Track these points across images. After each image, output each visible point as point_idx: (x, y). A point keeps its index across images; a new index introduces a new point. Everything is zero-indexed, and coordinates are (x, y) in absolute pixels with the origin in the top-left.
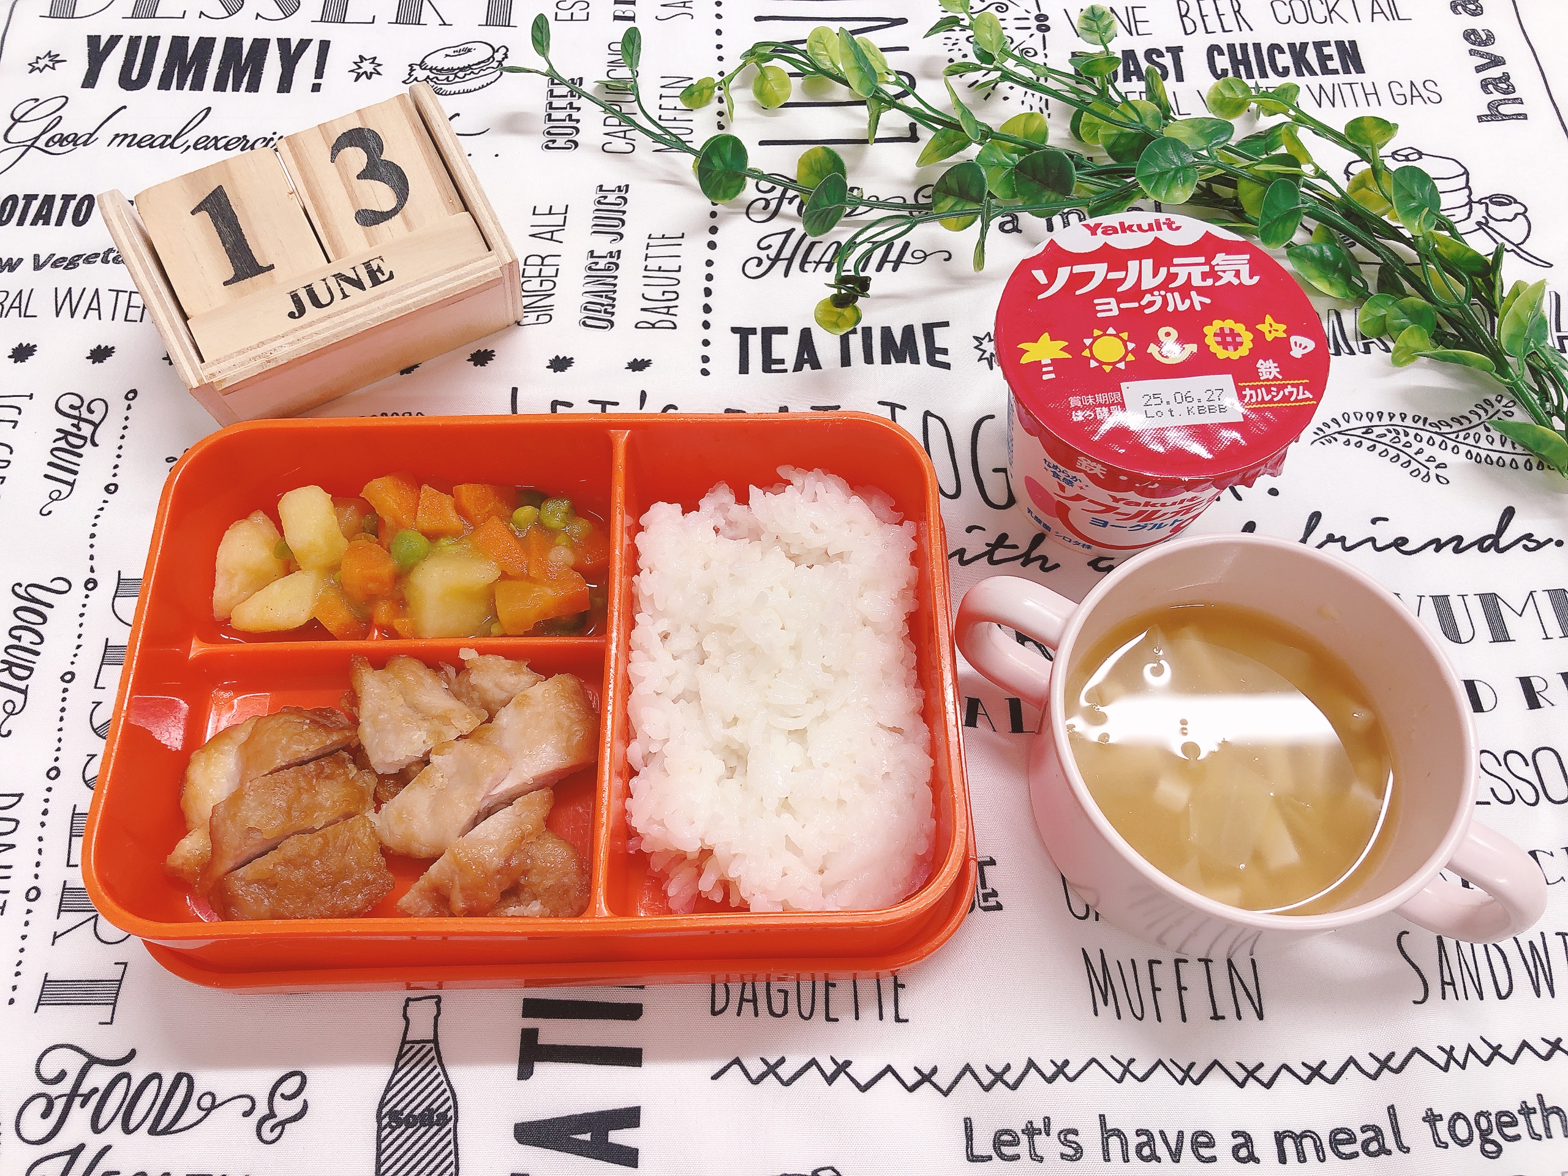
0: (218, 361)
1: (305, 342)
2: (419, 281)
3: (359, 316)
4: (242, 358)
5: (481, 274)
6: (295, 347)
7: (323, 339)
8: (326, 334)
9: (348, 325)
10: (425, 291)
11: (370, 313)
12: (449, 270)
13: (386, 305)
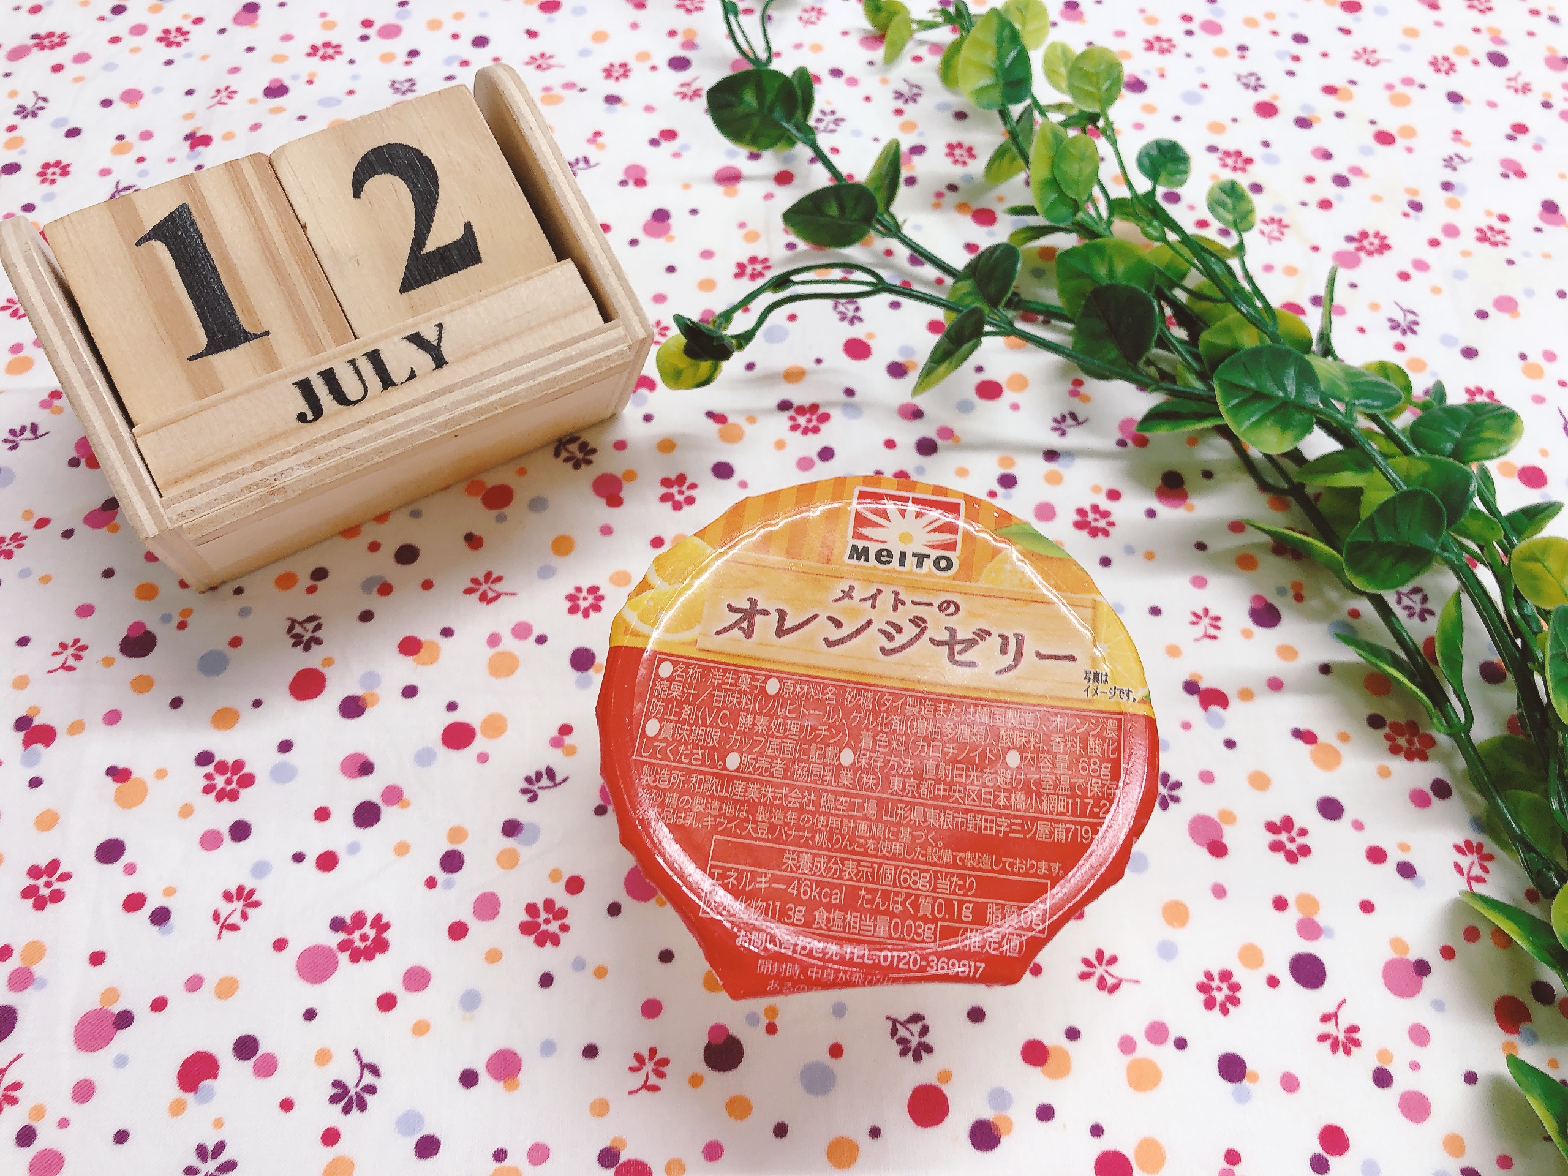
0: (191, 493)
1: (331, 462)
2: (507, 366)
3: (415, 421)
4: (228, 487)
5: (601, 355)
6: (314, 469)
7: (358, 458)
8: (363, 449)
9: (399, 435)
10: (517, 381)
11: (432, 415)
12: (554, 349)
13: (457, 404)
